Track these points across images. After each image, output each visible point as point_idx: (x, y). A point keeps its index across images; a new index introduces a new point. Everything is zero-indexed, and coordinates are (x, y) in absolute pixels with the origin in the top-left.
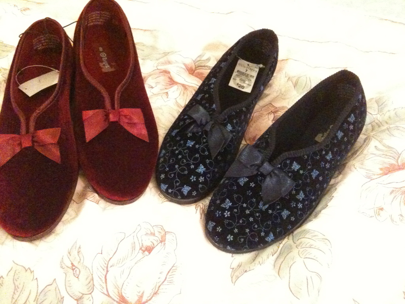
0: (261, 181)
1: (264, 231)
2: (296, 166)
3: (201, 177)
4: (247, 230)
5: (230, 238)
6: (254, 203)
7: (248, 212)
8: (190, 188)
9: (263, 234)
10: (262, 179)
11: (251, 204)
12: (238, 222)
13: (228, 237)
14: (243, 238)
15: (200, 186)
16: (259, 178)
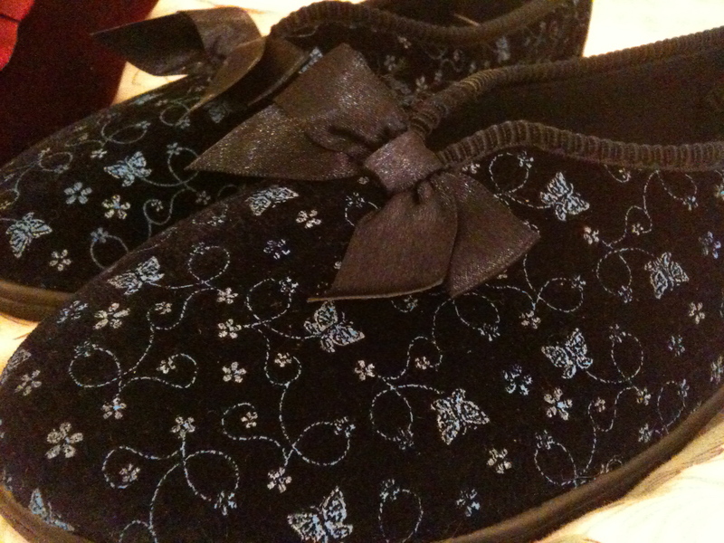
0: (357, 214)
1: (295, 468)
2: (563, 198)
3: (117, 199)
4: (185, 426)
5: (64, 441)
6: (284, 297)
7: (228, 330)
8: (47, 229)
9: (278, 480)
10: (367, 208)
11: (268, 300)
12: (150, 366)
13: (53, 437)
14: (138, 462)
15: (100, 235)
16: (356, 200)
